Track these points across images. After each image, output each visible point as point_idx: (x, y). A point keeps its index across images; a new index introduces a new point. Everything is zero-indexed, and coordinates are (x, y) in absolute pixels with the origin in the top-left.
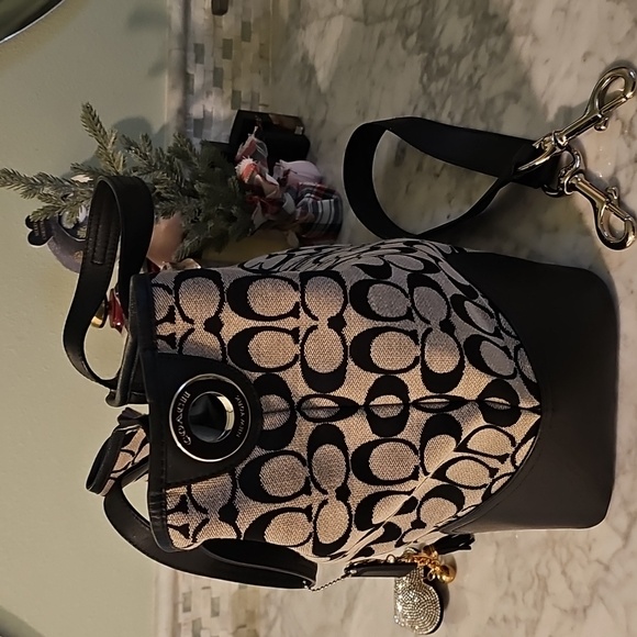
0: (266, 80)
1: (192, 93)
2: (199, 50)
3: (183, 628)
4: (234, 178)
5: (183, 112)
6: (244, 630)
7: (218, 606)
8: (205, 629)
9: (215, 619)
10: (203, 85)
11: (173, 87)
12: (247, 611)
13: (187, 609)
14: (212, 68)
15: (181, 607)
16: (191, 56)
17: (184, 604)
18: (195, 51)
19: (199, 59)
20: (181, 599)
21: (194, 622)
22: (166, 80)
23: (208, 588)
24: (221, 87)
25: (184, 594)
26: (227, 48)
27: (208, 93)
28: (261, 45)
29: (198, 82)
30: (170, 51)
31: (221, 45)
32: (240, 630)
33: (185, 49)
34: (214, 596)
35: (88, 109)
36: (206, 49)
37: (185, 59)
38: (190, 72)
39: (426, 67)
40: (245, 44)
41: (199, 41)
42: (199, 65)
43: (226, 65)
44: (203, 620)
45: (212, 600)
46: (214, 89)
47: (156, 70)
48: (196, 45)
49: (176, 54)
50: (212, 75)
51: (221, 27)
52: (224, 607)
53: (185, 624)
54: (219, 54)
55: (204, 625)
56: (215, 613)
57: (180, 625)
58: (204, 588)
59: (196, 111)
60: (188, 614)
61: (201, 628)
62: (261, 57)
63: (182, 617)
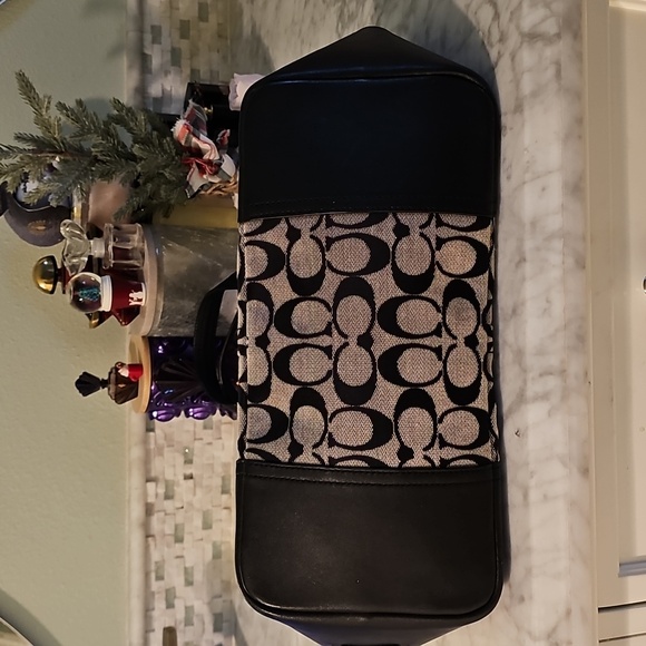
0: (225, 58)
1: (150, 72)
2: (156, 31)
3: (156, 596)
4: (168, 139)
5: (141, 90)
6: (220, 600)
7: (192, 576)
8: (179, 598)
9: (189, 588)
10: (162, 65)
11: (130, 67)
12: (222, 581)
13: (160, 578)
14: (169, 48)
15: (153, 576)
16: (148, 37)
17: (157, 572)
18: (152, 32)
19: (156, 39)
20: (153, 567)
21: (167, 591)
22: (124, 61)
23: (182, 557)
24: (180, 67)
25: (156, 563)
26: (184, 29)
27: (167, 73)
28: (219, 24)
29: (156, 62)
30: (127, 33)
31: (178, 26)
32: (216, 600)
33: (141, 31)
34: (187, 565)
35: (21, 77)
36: (163, 30)
37: (141, 41)
38: (147, 52)
39: (341, 16)
40: (202, 25)
41: (156, 23)
42: (156, 46)
43: (184, 45)
44: (177, 590)
45: (186, 569)
46: (172, 69)
47: (115, 52)
48: (153, 27)
49: (132, 35)
50: (169, 55)
51: (178, 9)
52: (198, 577)
53: (159, 593)
54: (176, 35)
55: (177, 594)
56: (189, 583)
57: (153, 593)
58: (178, 557)
59: (155, 90)
60: (161, 583)
61: (175, 597)
62: (220, 36)
63: (155, 585)
